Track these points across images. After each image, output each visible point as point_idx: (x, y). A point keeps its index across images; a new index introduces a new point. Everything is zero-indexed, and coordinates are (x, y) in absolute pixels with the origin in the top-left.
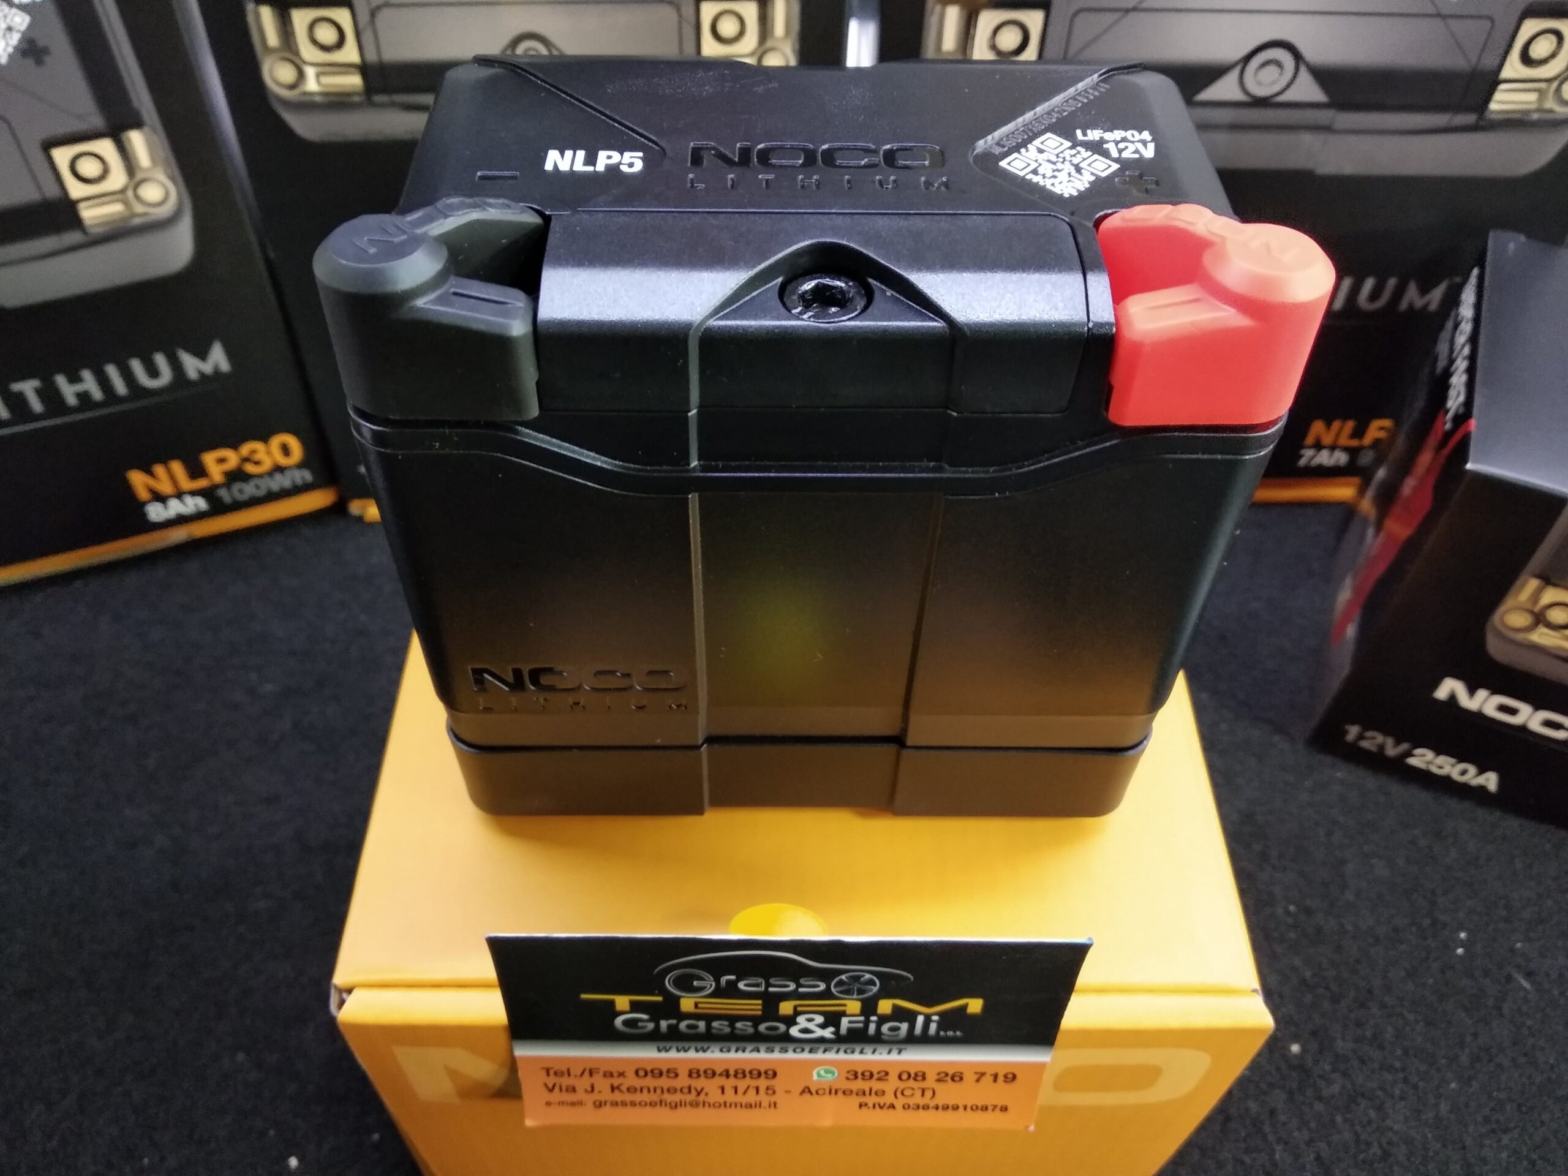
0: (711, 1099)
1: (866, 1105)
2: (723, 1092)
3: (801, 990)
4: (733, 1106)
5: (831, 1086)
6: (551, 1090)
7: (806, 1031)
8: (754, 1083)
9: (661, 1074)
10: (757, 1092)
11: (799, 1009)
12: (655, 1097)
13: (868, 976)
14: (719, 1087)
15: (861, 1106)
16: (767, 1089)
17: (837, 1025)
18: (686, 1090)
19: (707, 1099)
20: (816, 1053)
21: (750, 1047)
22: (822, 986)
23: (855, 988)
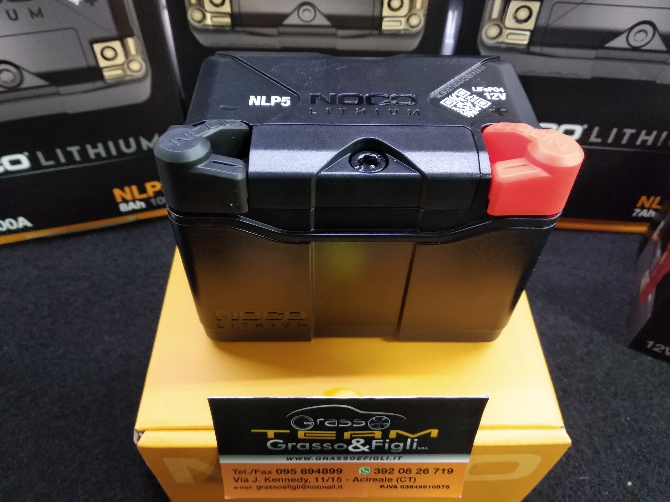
0: (311, 484)
1: (384, 486)
2: (317, 481)
3: (354, 425)
4: (322, 487)
5: (367, 477)
6: (237, 481)
7: (356, 448)
8: (332, 476)
9: (288, 472)
10: (333, 481)
11: (353, 436)
12: (285, 484)
13: (385, 418)
14: (315, 478)
15: (381, 487)
16: (338, 479)
17: (370, 445)
18: (300, 480)
19: (310, 485)
20: (361, 459)
21: (330, 457)
22: (364, 423)
23: (379, 424)
